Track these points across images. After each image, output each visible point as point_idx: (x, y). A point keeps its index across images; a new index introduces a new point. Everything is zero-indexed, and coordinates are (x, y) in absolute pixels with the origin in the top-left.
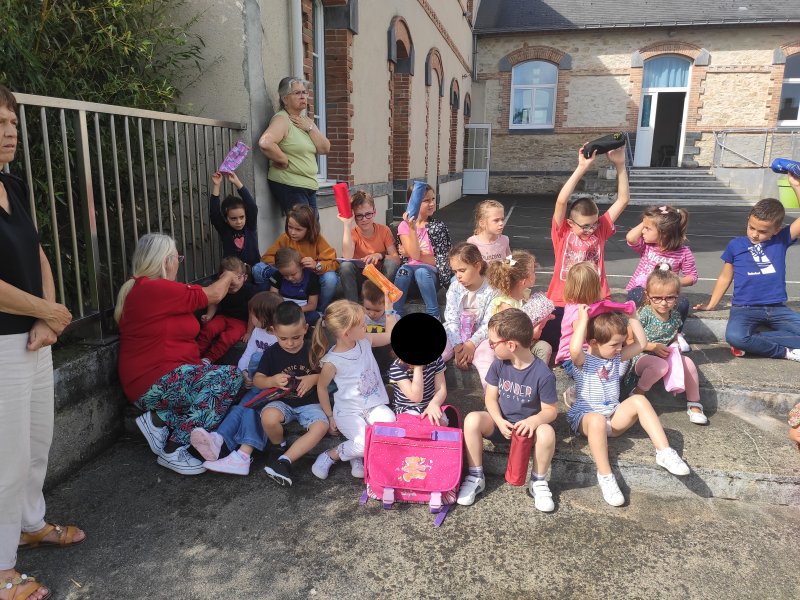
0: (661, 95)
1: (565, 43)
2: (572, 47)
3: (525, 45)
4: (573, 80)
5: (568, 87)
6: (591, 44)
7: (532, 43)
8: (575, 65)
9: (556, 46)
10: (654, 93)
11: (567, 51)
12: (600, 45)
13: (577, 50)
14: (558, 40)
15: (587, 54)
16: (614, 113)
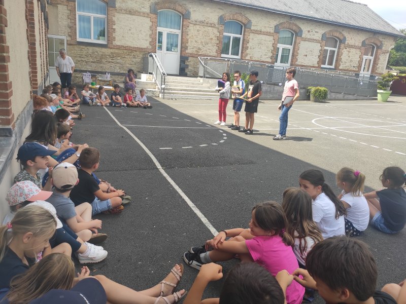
4: (117, 14)
8: (118, 5)
10: (163, 30)
16: (143, 40)
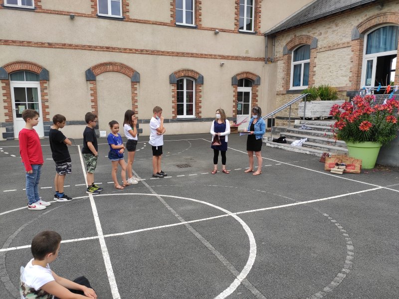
0: (379, 58)
1: (315, 31)
2: (319, 32)
3: (295, 36)
4: (319, 55)
5: (316, 60)
6: (329, 28)
7: (298, 34)
8: (320, 44)
9: (310, 34)
10: (374, 57)
11: (316, 36)
12: (334, 28)
13: (321, 34)
14: (311, 29)
15: (327, 35)
16: (342, 76)
